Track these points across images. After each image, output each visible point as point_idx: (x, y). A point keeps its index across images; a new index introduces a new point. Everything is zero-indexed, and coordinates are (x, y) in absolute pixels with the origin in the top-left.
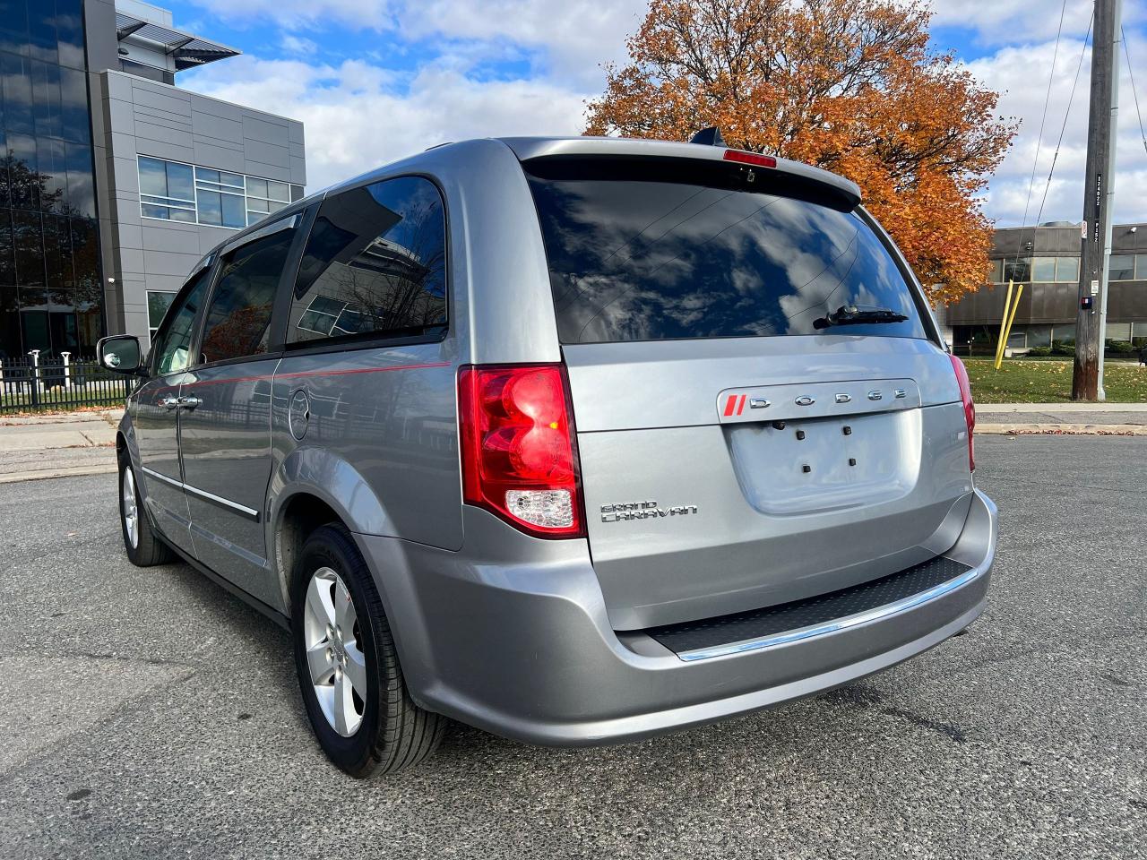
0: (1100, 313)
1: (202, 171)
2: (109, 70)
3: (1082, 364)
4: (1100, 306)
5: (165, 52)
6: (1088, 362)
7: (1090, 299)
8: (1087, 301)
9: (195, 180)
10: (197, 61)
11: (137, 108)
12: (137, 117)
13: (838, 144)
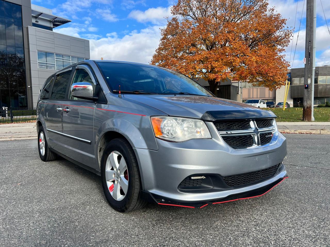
0: (311, 90)
1: (57, 55)
2: (28, 26)
3: (305, 108)
4: (311, 88)
5: (50, 21)
6: (307, 108)
7: (308, 85)
8: (306, 86)
9: (55, 57)
10: (60, 24)
11: (37, 37)
12: (37, 39)
13: (229, 37)
